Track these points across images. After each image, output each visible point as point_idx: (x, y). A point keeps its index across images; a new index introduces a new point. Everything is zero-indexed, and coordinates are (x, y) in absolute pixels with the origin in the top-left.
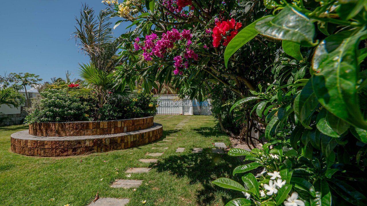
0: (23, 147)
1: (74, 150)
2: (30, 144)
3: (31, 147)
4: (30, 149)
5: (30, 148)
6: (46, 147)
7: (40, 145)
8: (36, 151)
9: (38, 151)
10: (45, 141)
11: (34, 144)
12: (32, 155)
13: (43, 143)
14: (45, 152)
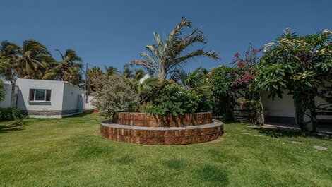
0: (179, 137)
3: (189, 135)
4: (187, 138)
6: (202, 134)
7: (197, 133)
8: (193, 138)
9: (195, 138)
11: (192, 132)
12: (189, 144)
13: (199, 131)
14: (201, 139)
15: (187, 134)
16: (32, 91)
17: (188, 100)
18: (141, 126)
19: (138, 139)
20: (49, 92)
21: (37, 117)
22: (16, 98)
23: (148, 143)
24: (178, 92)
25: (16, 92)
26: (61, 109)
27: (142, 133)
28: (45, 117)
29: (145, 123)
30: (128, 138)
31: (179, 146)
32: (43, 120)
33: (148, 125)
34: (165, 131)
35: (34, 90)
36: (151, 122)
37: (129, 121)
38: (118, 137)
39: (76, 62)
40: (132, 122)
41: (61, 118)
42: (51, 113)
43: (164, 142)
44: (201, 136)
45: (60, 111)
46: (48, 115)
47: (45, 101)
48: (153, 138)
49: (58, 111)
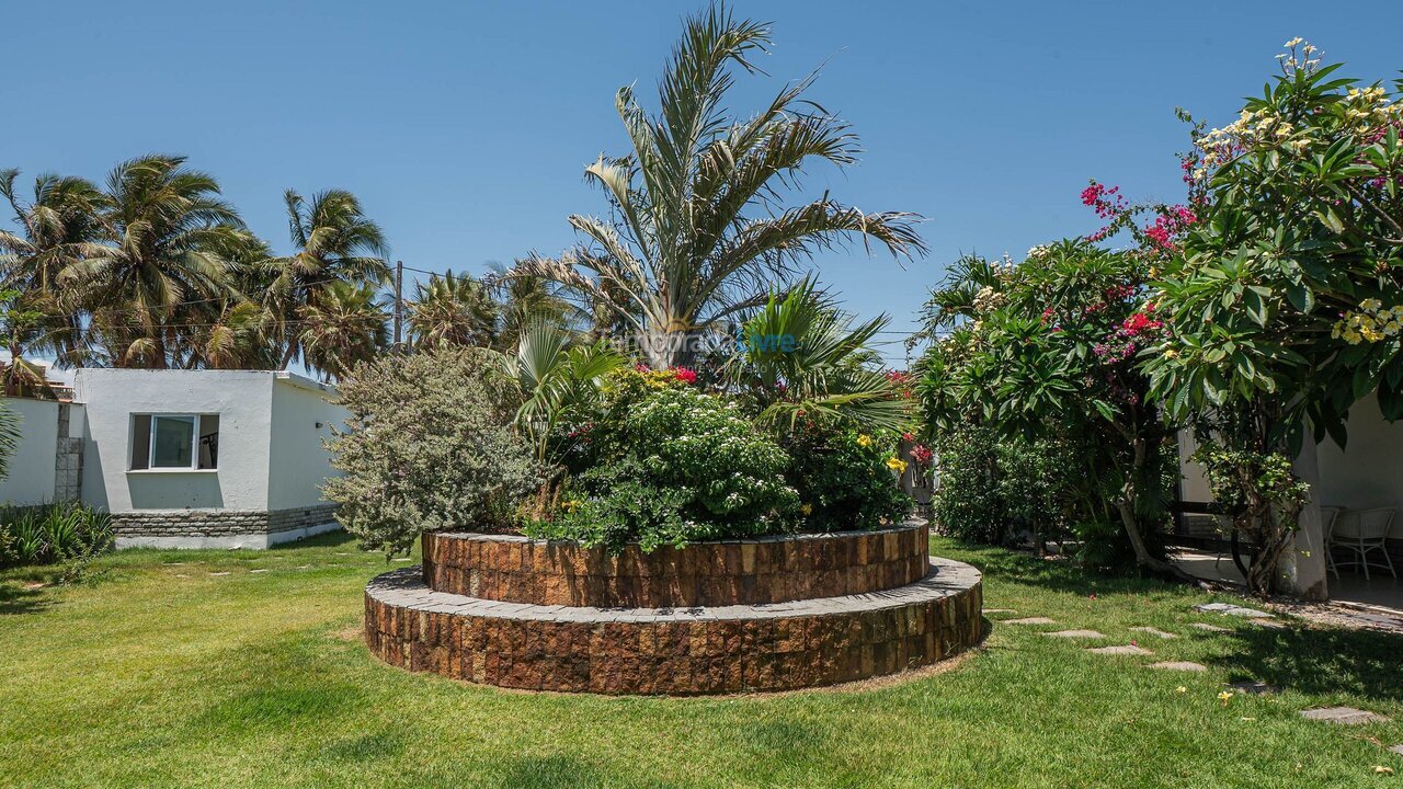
0: (660, 660)
1: (880, 652)
2: (705, 641)
3: (712, 652)
4: (703, 664)
5: (705, 656)
6: (785, 646)
7: (753, 642)
8: (735, 668)
9: (744, 666)
10: (779, 620)
11: (726, 638)
12: (713, 692)
13: (770, 632)
14: (778, 671)
15: (698, 645)
16: (140, 422)
17: (726, 474)
18: (508, 599)
19: (479, 661)
20: (211, 422)
21: (165, 543)
22: (75, 457)
23: (518, 682)
24: (677, 434)
25: (75, 431)
26: (265, 509)
27: (493, 633)
28: (195, 543)
29: (527, 587)
30: (441, 653)
31: (654, 702)
32: (186, 557)
33: (538, 598)
34: (590, 628)
35: (147, 417)
36: (552, 582)
37: (467, 574)
38: (407, 647)
39: (361, 252)
40: (475, 581)
41: (265, 547)
42: (222, 525)
43: (587, 678)
44: (780, 656)
45: (261, 515)
46: (208, 535)
47: (193, 469)
48: (541, 657)
49: (252, 515)
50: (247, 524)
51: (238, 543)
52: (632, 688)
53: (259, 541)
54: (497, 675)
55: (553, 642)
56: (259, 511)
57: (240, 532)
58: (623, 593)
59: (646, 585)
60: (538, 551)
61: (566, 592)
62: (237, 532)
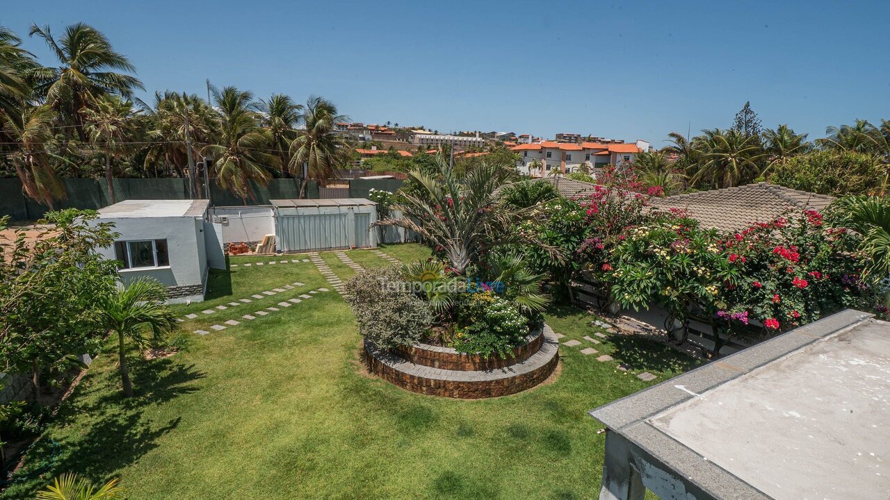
10: (534, 371)
12: (520, 391)
13: (532, 374)
15: (517, 381)
16: (120, 246)
18: (452, 369)
19: (456, 392)
20: (162, 244)
23: (469, 397)
26: (199, 282)
29: (459, 366)
30: (440, 390)
33: (463, 368)
35: (124, 243)
36: (468, 365)
37: (433, 361)
41: (203, 300)
42: (179, 292)
43: (490, 394)
44: (534, 379)
45: (198, 286)
46: (171, 298)
47: (155, 268)
48: (477, 390)
49: (194, 286)
50: (192, 291)
51: (188, 300)
52: (502, 394)
53: (199, 298)
54: (461, 396)
55: (481, 386)
56: (197, 284)
57: (188, 295)
58: (489, 366)
59: (496, 363)
60: (463, 356)
61: (472, 367)
62: (186, 295)
